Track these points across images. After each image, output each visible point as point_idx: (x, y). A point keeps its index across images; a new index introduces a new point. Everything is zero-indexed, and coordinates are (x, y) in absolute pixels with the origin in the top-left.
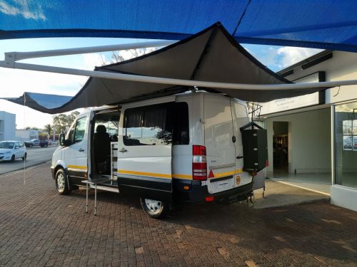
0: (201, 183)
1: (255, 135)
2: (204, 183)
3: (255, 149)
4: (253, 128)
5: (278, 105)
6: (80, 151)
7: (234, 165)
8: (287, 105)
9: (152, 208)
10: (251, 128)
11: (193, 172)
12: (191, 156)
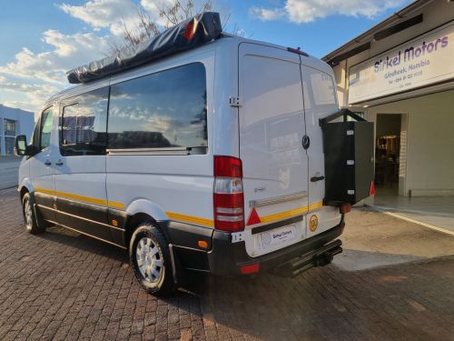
0: (231, 237)
1: (350, 133)
2: (236, 237)
3: (350, 162)
4: (345, 119)
5: (391, 82)
6: (46, 164)
7: (304, 195)
8: (407, 81)
9: (147, 275)
10: (341, 119)
11: (216, 214)
12: (213, 179)
